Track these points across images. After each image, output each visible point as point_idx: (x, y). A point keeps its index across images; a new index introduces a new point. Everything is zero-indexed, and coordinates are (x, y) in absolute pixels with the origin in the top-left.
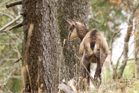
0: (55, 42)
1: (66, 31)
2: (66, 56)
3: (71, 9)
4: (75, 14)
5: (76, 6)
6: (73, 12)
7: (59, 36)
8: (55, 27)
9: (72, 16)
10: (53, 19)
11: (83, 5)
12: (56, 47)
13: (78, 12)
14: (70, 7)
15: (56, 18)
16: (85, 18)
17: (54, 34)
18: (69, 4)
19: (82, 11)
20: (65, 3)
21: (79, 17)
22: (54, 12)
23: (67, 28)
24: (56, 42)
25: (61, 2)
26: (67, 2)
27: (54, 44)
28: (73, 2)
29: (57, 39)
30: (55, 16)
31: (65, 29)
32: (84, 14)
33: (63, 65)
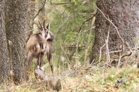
0: (2, 39)
1: (10, 30)
2: (9, 50)
3: (14, 14)
4: (17, 18)
5: (18, 12)
6: (16, 16)
7: (5, 34)
8: (2, 27)
9: (14, 20)
10: (2, 21)
11: (24, 11)
12: (3, 43)
13: (19, 17)
14: (14, 13)
15: (4, 20)
16: (25, 21)
17: (2, 33)
18: (13, 10)
19: (23, 16)
20: (10, 9)
21: (20, 20)
22: (3, 15)
23: (11, 28)
24: (3, 39)
25: (7, 8)
26: (11, 8)
27: (2, 41)
28: (16, 8)
29: (4, 37)
30: (4, 19)
31: (9, 29)
32: (24, 18)
33: (8, 57)
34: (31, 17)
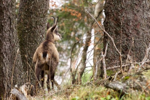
0: (14, 50)
1: (25, 40)
2: (24, 63)
3: (30, 21)
4: (33, 25)
5: (35, 18)
6: (32, 23)
7: (18, 45)
8: (14, 37)
9: (30, 28)
10: (13, 29)
11: (41, 18)
12: (15, 55)
13: (36, 24)
14: (30, 19)
15: (16, 29)
16: (43, 29)
17: (14, 43)
18: (29, 16)
19: (40, 23)
20: (25, 15)
21: (37, 28)
22: (15, 23)
23: (26, 38)
24: (16, 50)
25: (21, 14)
26: (26, 14)
27: (14, 52)
28: (32, 14)
29: (17, 48)
30: (15, 27)
31: (24, 38)
32: (42, 25)
33: (22, 71)
34: (90, 21)
